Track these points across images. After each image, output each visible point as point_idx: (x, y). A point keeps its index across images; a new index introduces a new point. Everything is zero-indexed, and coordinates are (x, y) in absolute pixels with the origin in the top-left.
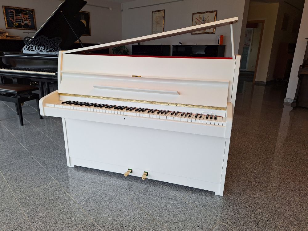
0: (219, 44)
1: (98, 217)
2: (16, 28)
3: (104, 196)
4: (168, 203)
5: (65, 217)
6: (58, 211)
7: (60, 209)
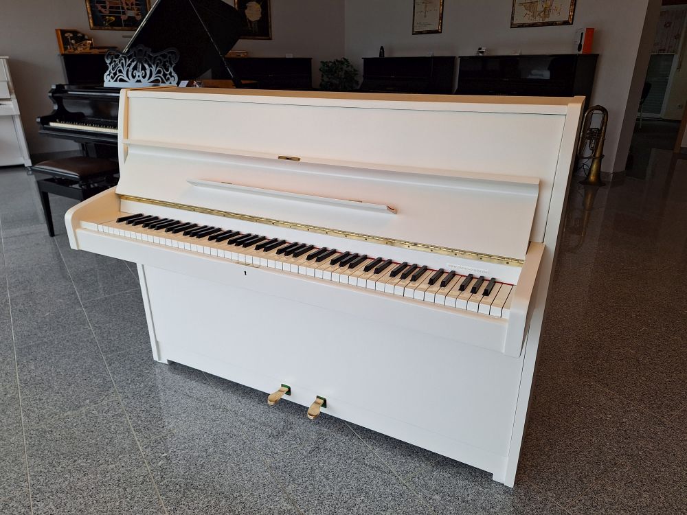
0: (581, 52)
1: (182, 506)
2: (110, 28)
3: (211, 450)
4: (360, 491)
5: (108, 496)
6: (100, 477)
7: (105, 472)
